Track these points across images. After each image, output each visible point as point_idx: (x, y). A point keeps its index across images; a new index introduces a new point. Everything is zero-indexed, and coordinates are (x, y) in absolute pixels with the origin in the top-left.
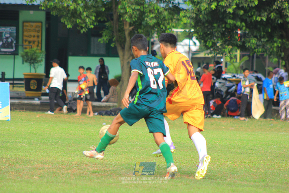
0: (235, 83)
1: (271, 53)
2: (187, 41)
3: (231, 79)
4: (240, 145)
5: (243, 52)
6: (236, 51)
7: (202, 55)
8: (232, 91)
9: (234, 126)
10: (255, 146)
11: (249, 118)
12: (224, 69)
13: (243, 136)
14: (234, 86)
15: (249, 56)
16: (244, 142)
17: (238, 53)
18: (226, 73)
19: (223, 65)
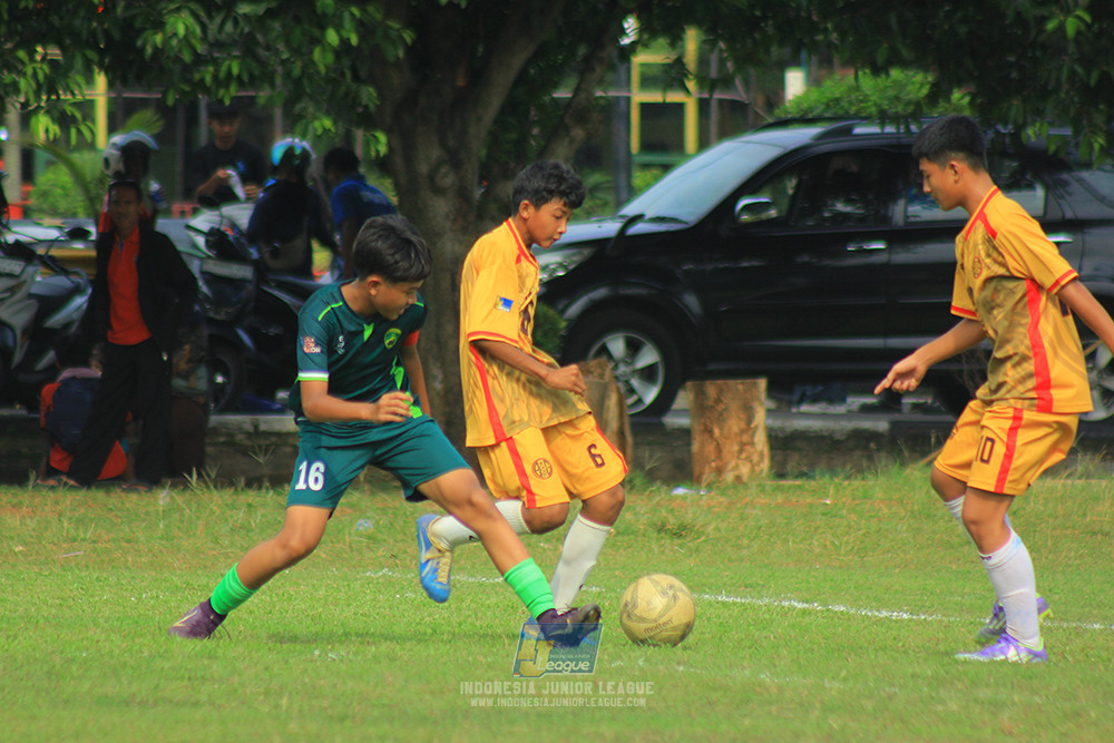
0: (82, 277)
1: (298, 82)
3: (56, 253)
4: (116, 652)
5: (125, 82)
6: (90, 81)
8: (67, 325)
9: (84, 540)
10: (210, 658)
11: (174, 486)
13: (139, 599)
14: (77, 290)
15: (161, 107)
16: (141, 636)
17: (99, 90)
18: (27, 213)
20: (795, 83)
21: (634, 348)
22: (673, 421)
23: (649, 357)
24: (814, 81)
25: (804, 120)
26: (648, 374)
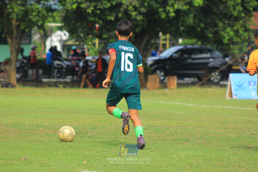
2: (59, 32)
3: (92, 61)
5: (101, 40)
7: (70, 43)
12: (86, 53)
15: (105, 43)
17: (97, 41)
18: (88, 56)
19: (86, 50)
20: (180, 41)
21: (160, 72)
22: (165, 81)
23: (162, 73)
24: (183, 40)
25: (181, 45)
26: (162, 76)
